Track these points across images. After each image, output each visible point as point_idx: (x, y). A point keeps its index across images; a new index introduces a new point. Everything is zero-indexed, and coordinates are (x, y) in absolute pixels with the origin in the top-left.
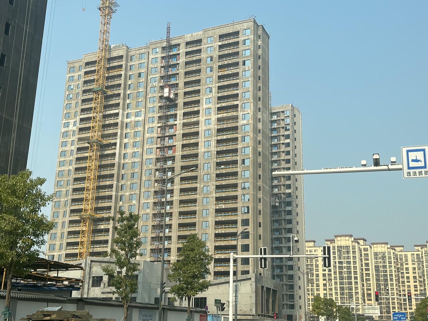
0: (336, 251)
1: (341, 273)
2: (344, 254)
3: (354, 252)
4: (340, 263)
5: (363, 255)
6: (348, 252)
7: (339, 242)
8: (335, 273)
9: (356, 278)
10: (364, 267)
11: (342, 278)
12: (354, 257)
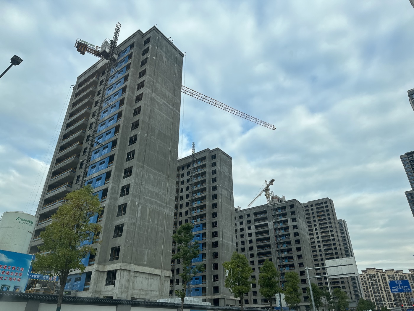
0: (368, 276)
1: (373, 288)
2: (373, 278)
3: (378, 277)
4: (372, 283)
5: (383, 278)
6: (375, 277)
7: (369, 272)
8: (370, 288)
9: (382, 290)
10: (385, 284)
11: (374, 291)
12: (379, 280)
